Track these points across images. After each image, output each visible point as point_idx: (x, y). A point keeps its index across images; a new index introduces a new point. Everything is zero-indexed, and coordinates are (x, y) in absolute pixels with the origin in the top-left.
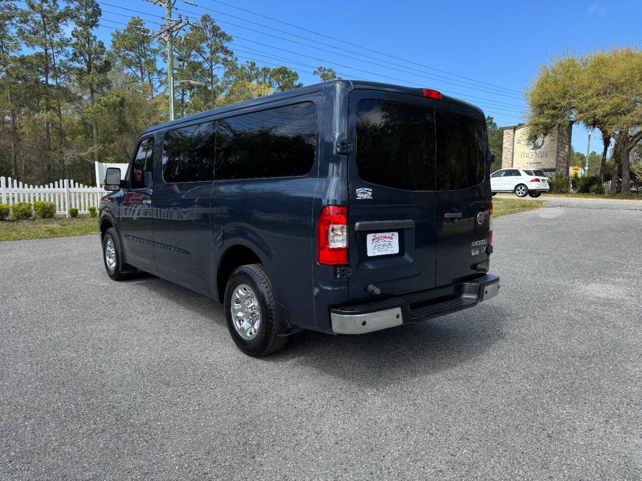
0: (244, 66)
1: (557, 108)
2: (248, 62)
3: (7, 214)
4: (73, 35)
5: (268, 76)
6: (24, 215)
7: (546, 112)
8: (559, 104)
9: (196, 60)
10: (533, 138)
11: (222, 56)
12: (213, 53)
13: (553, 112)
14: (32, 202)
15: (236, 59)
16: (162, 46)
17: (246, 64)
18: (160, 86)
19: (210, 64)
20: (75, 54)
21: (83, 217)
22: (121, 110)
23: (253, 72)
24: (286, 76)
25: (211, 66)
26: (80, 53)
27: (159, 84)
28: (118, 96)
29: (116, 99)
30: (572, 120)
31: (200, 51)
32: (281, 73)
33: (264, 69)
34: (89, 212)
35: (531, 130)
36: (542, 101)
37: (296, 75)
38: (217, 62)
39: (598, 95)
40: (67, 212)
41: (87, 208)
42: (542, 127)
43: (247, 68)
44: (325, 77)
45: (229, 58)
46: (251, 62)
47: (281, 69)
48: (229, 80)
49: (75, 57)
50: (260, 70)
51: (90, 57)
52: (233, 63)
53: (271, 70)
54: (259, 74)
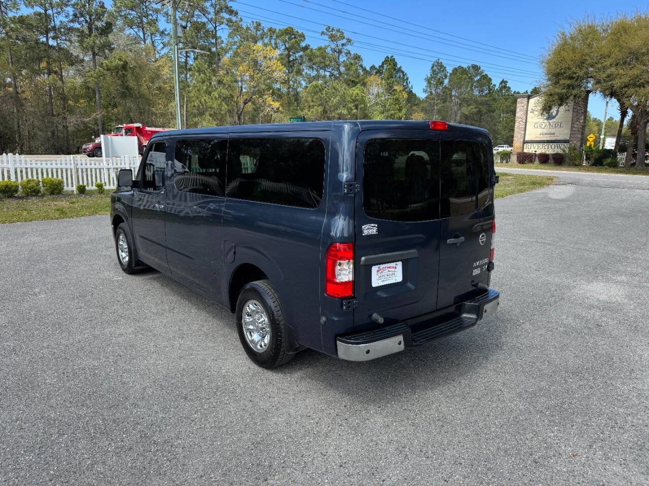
0: (249, 26)
1: (574, 78)
2: (253, 22)
3: (16, 191)
5: (274, 37)
6: (33, 192)
7: (562, 82)
8: (575, 73)
9: (199, 20)
10: (546, 109)
11: (226, 16)
12: (217, 13)
13: (568, 82)
14: (40, 179)
15: (241, 20)
17: (252, 24)
18: (163, 48)
19: (214, 25)
20: (75, 15)
21: (91, 193)
22: (124, 74)
23: (259, 33)
24: (293, 36)
25: (215, 28)
26: (80, 14)
28: (120, 60)
29: (119, 62)
30: (589, 89)
31: (204, 11)
32: (287, 34)
33: (270, 30)
34: (96, 188)
35: (545, 100)
36: (558, 71)
37: (303, 36)
38: (222, 23)
39: (617, 65)
41: (94, 184)
42: (557, 97)
43: (252, 29)
44: (333, 38)
45: (234, 19)
46: (257, 22)
47: (287, 29)
48: (233, 41)
49: (76, 18)
50: (266, 31)
51: (90, 18)
52: (238, 24)
53: (277, 31)
54: (265, 35)
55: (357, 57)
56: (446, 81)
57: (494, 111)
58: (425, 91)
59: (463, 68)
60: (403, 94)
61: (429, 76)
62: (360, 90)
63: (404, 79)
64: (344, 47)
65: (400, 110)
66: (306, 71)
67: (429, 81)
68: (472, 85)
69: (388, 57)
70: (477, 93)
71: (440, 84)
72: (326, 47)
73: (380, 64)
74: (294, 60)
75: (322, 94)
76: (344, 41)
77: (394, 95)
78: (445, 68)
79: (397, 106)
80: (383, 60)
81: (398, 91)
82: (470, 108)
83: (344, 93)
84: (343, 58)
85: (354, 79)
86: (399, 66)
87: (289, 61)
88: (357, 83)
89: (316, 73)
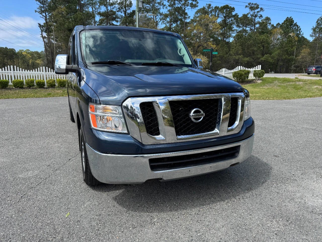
0: (205, 7)
2: (207, 4)
5: (218, 12)
6: (51, 85)
15: (198, 3)
17: (206, 5)
19: (184, 7)
20: (119, 8)
23: (210, 10)
24: (228, 10)
25: (185, 8)
26: (121, 7)
27: (159, 20)
31: (179, 0)
32: (225, 9)
33: (216, 7)
37: (233, 9)
38: (188, 5)
43: (206, 8)
44: (252, 8)
45: (194, 3)
46: (209, 4)
47: (224, 6)
48: (198, 16)
49: (119, 10)
50: (213, 8)
51: (126, 9)
52: (196, 5)
53: (219, 8)
54: (213, 10)
55: (268, 19)
58: (311, 36)
60: (295, 38)
61: (315, 26)
62: (266, 36)
63: (298, 29)
64: (259, 13)
65: (292, 47)
66: (235, 27)
67: (314, 30)
69: (288, 18)
72: (248, 14)
73: (283, 22)
74: (228, 22)
75: (242, 39)
76: (259, 9)
77: (288, 39)
79: (290, 45)
80: (285, 20)
81: (292, 36)
83: (256, 38)
84: (257, 20)
85: (263, 31)
86: (295, 22)
87: (226, 23)
88: (265, 32)
89: (241, 29)
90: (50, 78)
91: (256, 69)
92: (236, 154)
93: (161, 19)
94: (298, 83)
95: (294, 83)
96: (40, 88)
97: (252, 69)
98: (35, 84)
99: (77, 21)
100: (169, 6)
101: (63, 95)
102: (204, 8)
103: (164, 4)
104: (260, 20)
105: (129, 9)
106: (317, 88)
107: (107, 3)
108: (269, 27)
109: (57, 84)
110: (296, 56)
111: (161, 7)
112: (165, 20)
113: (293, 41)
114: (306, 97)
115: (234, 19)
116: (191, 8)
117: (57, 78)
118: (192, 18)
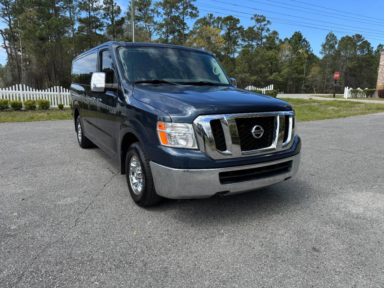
0: (206, 17)
2: (208, 14)
4: (104, 3)
5: (220, 23)
9: (176, 15)
11: (189, 10)
12: (185, 9)
14: (35, 100)
15: (198, 12)
16: (156, 7)
18: (154, 32)
20: (105, 15)
21: (66, 109)
23: (211, 21)
24: (232, 21)
25: (183, 18)
26: (107, 13)
27: (153, 30)
31: (177, 8)
32: (229, 20)
33: (218, 18)
34: (70, 106)
37: (238, 20)
38: (187, 15)
40: (56, 106)
41: (68, 104)
43: (208, 18)
44: (258, 21)
45: (194, 12)
46: (210, 14)
47: (228, 17)
48: (198, 27)
49: (105, 16)
50: (216, 19)
51: (113, 16)
52: (196, 14)
53: (223, 18)
54: (215, 21)
55: (275, 33)
56: (336, 46)
57: (372, 65)
58: (321, 53)
59: (349, 37)
60: (305, 55)
61: (324, 43)
62: (274, 52)
63: (307, 45)
64: (265, 26)
65: (302, 65)
66: (240, 42)
67: (324, 46)
68: (355, 48)
69: (296, 32)
70: (360, 53)
71: (332, 47)
72: (254, 27)
73: (291, 37)
74: (232, 36)
75: (248, 55)
76: (266, 22)
77: (298, 55)
78: (336, 37)
79: (300, 62)
80: (293, 34)
81: (301, 53)
82: (353, 63)
83: (263, 54)
84: (264, 33)
85: (271, 46)
86: (303, 38)
87: (230, 36)
88: (273, 48)
89: (247, 43)
90: (29, 99)
91: (268, 89)
92: (289, 169)
93: (155, 30)
94: (312, 104)
95: (308, 104)
96: (16, 110)
97: (264, 89)
98: (10, 106)
99: (51, 28)
100: (165, 14)
101: (50, 119)
102: (205, 19)
103: (159, 11)
104: (267, 34)
105: (117, 16)
106: (332, 109)
107: (89, 7)
108: (277, 42)
109: (37, 106)
110: (306, 75)
111: (155, 15)
112: (161, 31)
113: (303, 58)
114: (324, 118)
115: (239, 32)
116: (190, 18)
117: (38, 99)
118: (191, 29)
